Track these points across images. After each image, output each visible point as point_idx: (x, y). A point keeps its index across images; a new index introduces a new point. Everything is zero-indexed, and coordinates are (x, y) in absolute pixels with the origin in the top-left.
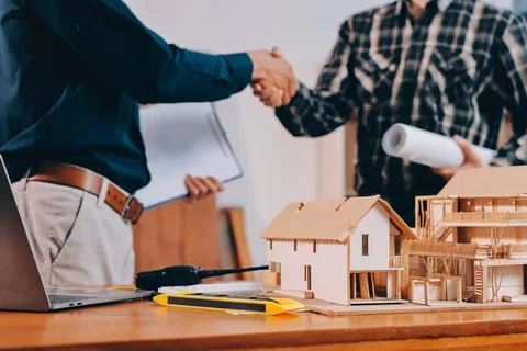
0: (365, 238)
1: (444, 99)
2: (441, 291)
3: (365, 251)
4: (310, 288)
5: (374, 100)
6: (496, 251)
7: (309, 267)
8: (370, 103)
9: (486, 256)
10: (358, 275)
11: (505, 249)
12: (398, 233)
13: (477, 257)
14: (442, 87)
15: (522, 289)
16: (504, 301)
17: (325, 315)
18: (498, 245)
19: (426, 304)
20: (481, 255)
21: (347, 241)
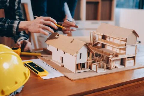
0: (81, 54)
2: (99, 66)
3: (80, 58)
4: (62, 63)
6: (115, 55)
7: (62, 58)
9: (112, 56)
10: (78, 64)
11: (117, 54)
12: (89, 51)
13: (110, 57)
15: (120, 64)
16: (115, 67)
17: (70, 80)
18: (116, 53)
19: (96, 72)
20: (111, 56)
21: (76, 56)
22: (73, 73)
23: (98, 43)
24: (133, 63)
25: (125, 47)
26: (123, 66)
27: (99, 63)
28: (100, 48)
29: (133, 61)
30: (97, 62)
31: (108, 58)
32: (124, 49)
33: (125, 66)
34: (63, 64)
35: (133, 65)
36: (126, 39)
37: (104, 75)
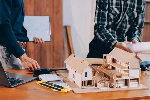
0: (86, 73)
1: (128, 23)
2: (104, 84)
3: (86, 76)
4: (74, 79)
5: (113, 21)
6: (118, 75)
7: (74, 75)
8: (111, 22)
9: (116, 77)
10: (84, 81)
11: (121, 75)
12: (94, 71)
14: (128, 20)
15: (124, 84)
16: (119, 87)
17: (75, 93)
18: (119, 74)
19: (100, 89)
20: (114, 77)
21: (82, 74)
22: (80, 88)
23: (109, 65)
24: (137, 84)
25: (128, 69)
26: (127, 87)
27: (104, 82)
28: (111, 70)
29: (137, 82)
30: (103, 81)
31: (112, 78)
32: (128, 71)
33: (128, 86)
34: (74, 81)
35: (137, 86)
36: (129, 62)
37: (106, 92)
